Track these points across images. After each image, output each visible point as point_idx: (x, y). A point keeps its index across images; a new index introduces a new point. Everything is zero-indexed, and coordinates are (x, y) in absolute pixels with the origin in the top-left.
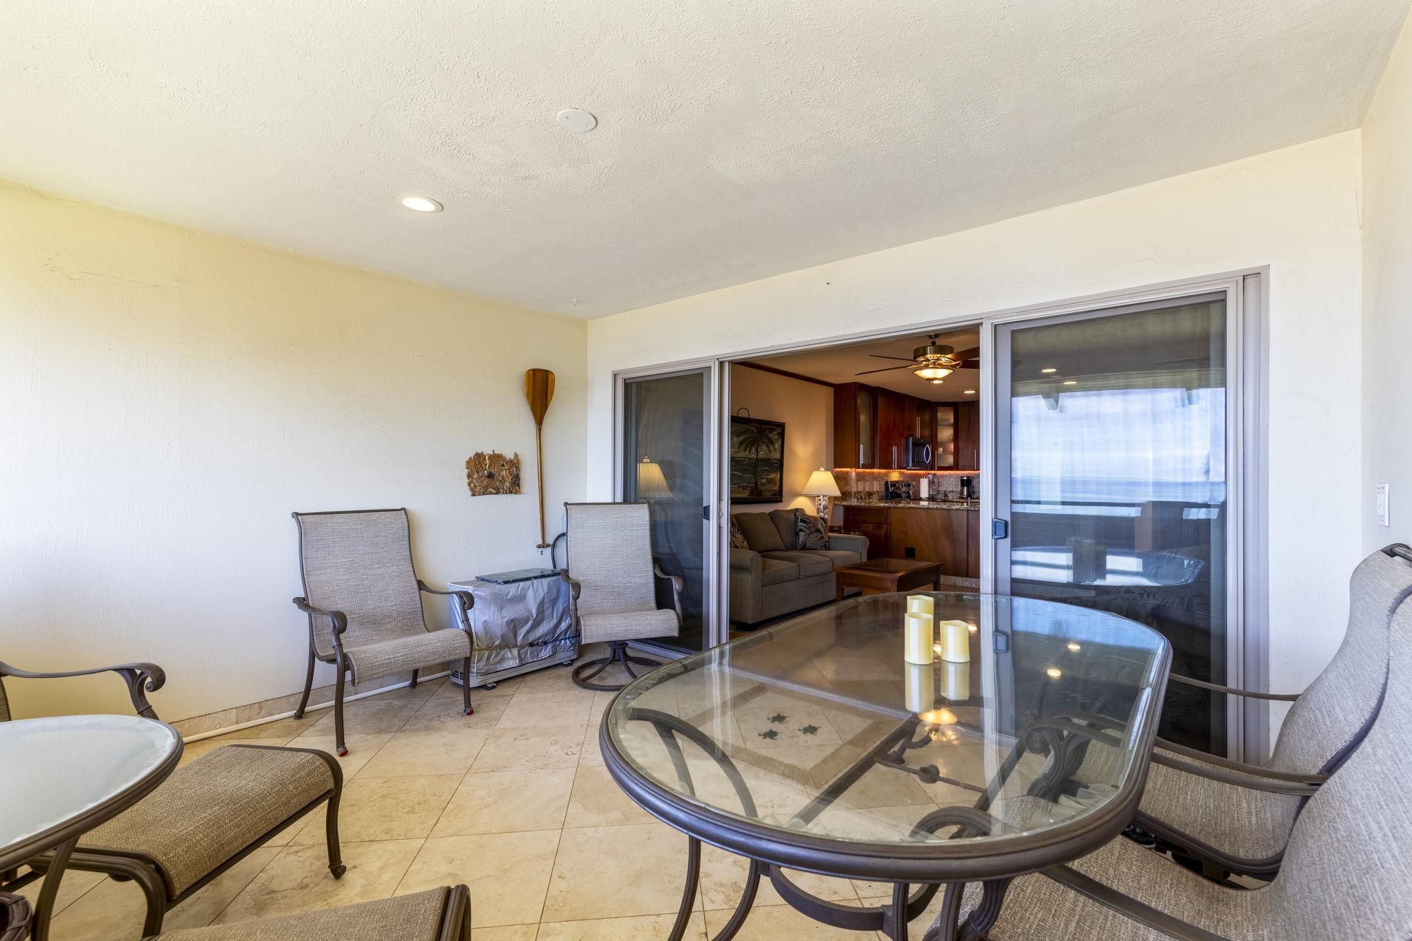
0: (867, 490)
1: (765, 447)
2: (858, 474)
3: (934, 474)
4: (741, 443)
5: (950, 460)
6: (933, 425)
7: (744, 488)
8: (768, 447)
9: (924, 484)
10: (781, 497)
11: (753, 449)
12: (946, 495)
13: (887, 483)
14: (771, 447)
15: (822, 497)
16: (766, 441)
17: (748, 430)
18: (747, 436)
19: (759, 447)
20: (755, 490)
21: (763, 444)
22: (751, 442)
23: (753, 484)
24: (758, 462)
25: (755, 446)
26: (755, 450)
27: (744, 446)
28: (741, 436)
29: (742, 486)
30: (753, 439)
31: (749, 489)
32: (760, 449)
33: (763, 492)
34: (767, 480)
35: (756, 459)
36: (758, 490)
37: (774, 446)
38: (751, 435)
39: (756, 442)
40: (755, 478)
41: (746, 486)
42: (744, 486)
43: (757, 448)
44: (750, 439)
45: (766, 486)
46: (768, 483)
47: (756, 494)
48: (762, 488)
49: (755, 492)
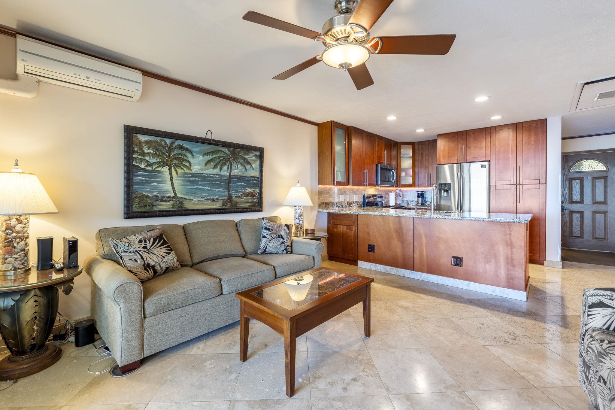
0: (348, 200)
2: (339, 190)
3: (400, 190)
4: (208, 162)
5: (410, 181)
6: (398, 158)
7: (213, 200)
8: (243, 165)
9: (392, 196)
10: (261, 207)
11: (225, 167)
12: (408, 204)
13: (364, 196)
14: (248, 167)
15: (297, 207)
16: (241, 161)
17: (218, 151)
18: (216, 156)
19: (232, 166)
20: (228, 202)
21: (237, 163)
22: (222, 161)
23: (227, 197)
24: (231, 178)
25: (228, 165)
26: (228, 168)
27: (212, 164)
28: (209, 156)
29: (211, 199)
30: (224, 159)
31: (220, 201)
32: (233, 168)
33: (239, 203)
34: (243, 194)
35: (229, 176)
36: (233, 202)
37: (252, 166)
38: (222, 155)
39: (229, 162)
40: (229, 191)
41: (217, 199)
42: (214, 199)
43: (230, 166)
44: (221, 159)
45: (242, 198)
46: (245, 196)
47: (229, 205)
48: (238, 200)
49: (229, 203)
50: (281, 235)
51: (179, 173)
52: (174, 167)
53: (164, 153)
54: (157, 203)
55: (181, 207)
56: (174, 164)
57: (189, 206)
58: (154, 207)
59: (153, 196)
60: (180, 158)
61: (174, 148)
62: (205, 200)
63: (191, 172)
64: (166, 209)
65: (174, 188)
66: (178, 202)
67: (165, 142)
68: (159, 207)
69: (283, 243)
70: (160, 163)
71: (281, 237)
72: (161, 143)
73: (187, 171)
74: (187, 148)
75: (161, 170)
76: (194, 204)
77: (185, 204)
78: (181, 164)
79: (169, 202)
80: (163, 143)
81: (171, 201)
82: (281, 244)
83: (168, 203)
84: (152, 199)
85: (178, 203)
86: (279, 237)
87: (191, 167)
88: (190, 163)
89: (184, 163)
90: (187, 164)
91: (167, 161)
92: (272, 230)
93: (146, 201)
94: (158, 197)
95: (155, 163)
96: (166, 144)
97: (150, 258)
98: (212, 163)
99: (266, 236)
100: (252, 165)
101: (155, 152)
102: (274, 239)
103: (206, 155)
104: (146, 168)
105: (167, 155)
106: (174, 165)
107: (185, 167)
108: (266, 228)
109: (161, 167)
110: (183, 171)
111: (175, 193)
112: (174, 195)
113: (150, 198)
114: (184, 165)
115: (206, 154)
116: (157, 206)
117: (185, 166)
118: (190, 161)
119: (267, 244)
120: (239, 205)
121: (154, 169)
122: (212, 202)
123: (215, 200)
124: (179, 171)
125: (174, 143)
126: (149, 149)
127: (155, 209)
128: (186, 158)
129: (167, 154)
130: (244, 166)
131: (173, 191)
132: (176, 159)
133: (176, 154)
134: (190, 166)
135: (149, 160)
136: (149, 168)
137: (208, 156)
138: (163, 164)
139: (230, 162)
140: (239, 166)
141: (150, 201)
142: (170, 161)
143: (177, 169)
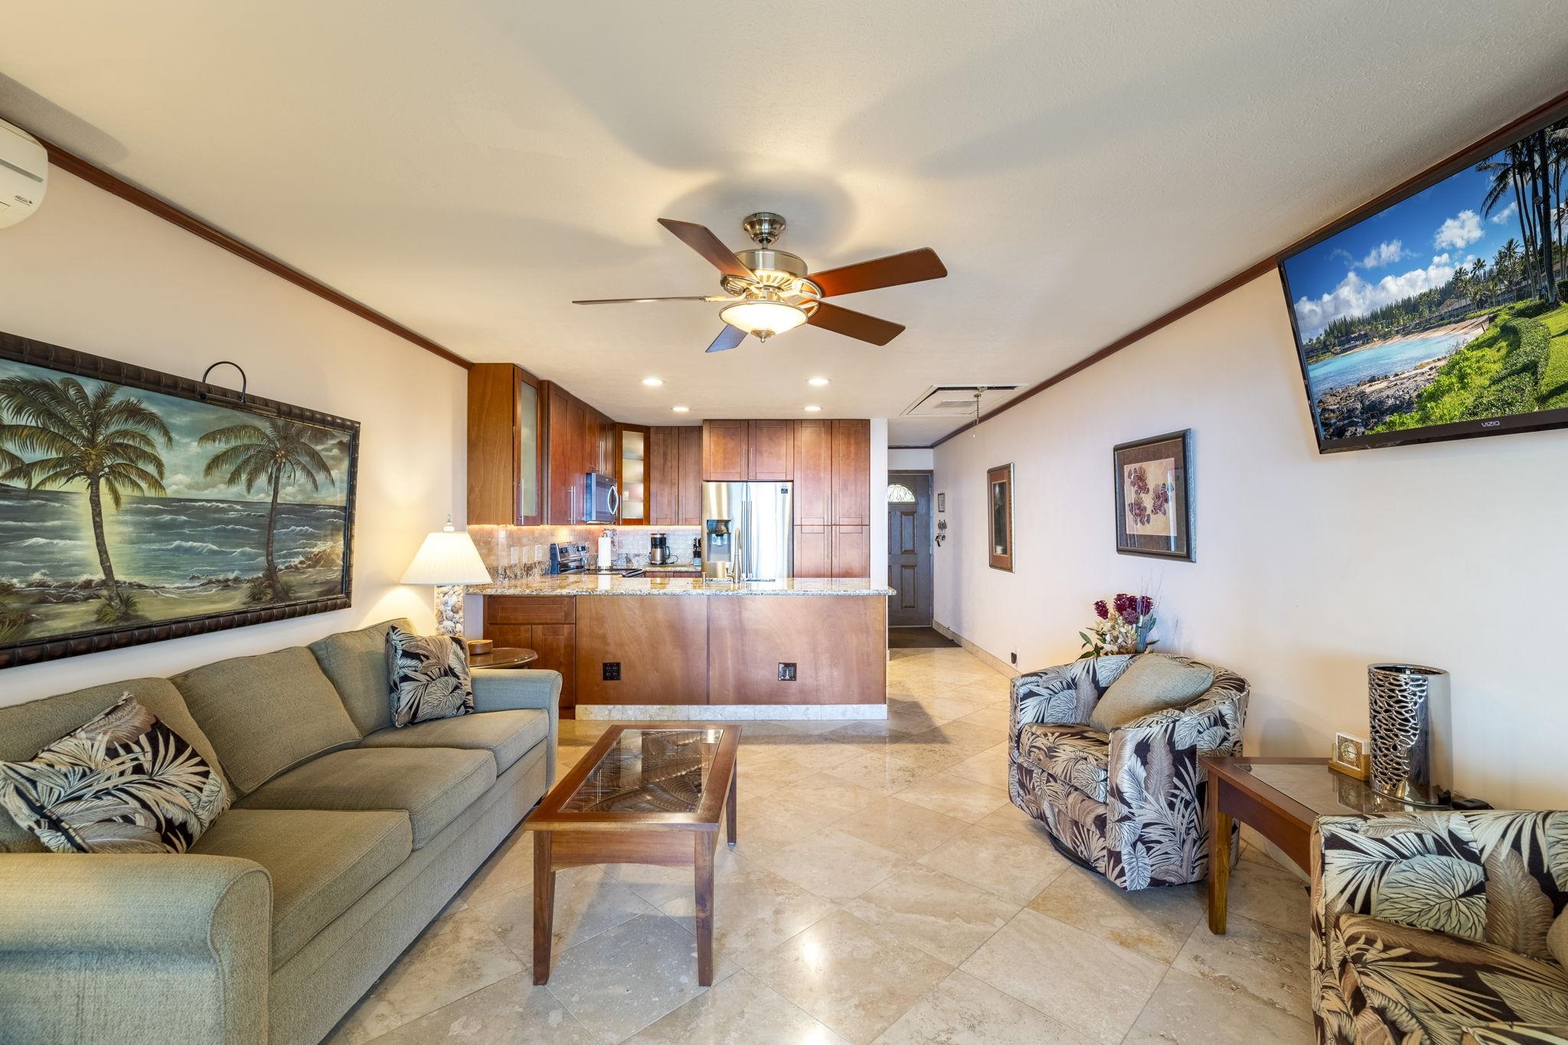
0: (525, 560)
1: (300, 476)
3: (613, 530)
5: (637, 510)
6: (617, 456)
7: (225, 585)
8: (309, 474)
9: (605, 545)
10: (348, 595)
11: (262, 480)
12: (629, 561)
13: (553, 548)
14: (321, 477)
16: (305, 459)
17: (245, 427)
18: (239, 443)
19: (281, 474)
20: (266, 587)
21: (295, 466)
22: (253, 460)
23: (262, 573)
24: (276, 512)
25: (270, 472)
26: (270, 481)
27: (227, 469)
28: (217, 442)
29: (219, 581)
30: (259, 452)
31: (246, 586)
32: (283, 480)
33: (293, 588)
34: (307, 558)
35: (270, 506)
36: (278, 586)
37: (330, 474)
38: (254, 441)
39: (272, 461)
40: (269, 554)
41: (236, 580)
42: (227, 580)
43: (274, 476)
44: (252, 452)
45: (303, 573)
46: (309, 566)
47: (269, 597)
48: (292, 578)
49: (269, 591)
50: (449, 667)
51: (123, 500)
52: (108, 480)
53: (74, 429)
54: (43, 609)
55: (126, 617)
56: (108, 467)
57: (152, 610)
58: (33, 625)
59: (30, 585)
60: (127, 446)
61: (111, 413)
62: (202, 585)
63: (161, 495)
64: (74, 627)
65: (106, 552)
66: (117, 601)
67: (80, 390)
68: (48, 623)
69: (456, 688)
70: (58, 463)
71: (450, 672)
72: (66, 392)
73: (151, 493)
74: (151, 414)
75: (63, 489)
76: (167, 601)
77: (139, 606)
78: (132, 467)
79: (85, 604)
80: (72, 392)
81: (92, 598)
82: (452, 692)
83: (83, 607)
84: (26, 596)
85: (116, 603)
86: (446, 674)
87: (162, 478)
88: (159, 465)
89: (141, 465)
90: (151, 469)
91: (86, 456)
92: (427, 658)
93: (4, 605)
94: (49, 586)
95: (42, 464)
96: (84, 397)
97: (168, 801)
98: (228, 466)
99: (411, 674)
100: (332, 472)
101: (44, 424)
102: (433, 680)
103: (209, 439)
104: (7, 482)
105: (83, 437)
106: (107, 470)
107: (143, 479)
108: (406, 654)
109: (64, 480)
110: (137, 493)
111: (108, 570)
112: (104, 578)
113: (17, 593)
114: (142, 471)
115: (210, 436)
116: (41, 621)
117: (144, 475)
118: (162, 459)
119: (418, 697)
120: (296, 592)
121: (38, 486)
122: (222, 590)
123: (230, 583)
124: (125, 491)
125: (110, 395)
126: (19, 411)
127: (36, 632)
128: (148, 449)
129: (85, 433)
130: (312, 476)
131: (101, 564)
132: (113, 449)
133: (117, 432)
134: (161, 474)
135: (18, 453)
136: (19, 484)
137: (214, 441)
138: (69, 466)
139: (276, 461)
140: (299, 473)
141: (16, 605)
142: (93, 457)
143: (117, 485)
